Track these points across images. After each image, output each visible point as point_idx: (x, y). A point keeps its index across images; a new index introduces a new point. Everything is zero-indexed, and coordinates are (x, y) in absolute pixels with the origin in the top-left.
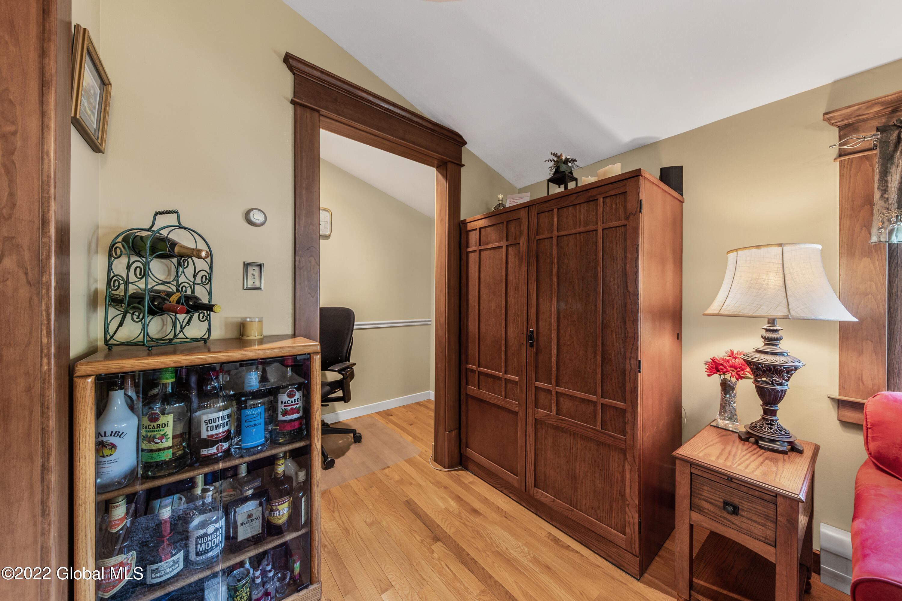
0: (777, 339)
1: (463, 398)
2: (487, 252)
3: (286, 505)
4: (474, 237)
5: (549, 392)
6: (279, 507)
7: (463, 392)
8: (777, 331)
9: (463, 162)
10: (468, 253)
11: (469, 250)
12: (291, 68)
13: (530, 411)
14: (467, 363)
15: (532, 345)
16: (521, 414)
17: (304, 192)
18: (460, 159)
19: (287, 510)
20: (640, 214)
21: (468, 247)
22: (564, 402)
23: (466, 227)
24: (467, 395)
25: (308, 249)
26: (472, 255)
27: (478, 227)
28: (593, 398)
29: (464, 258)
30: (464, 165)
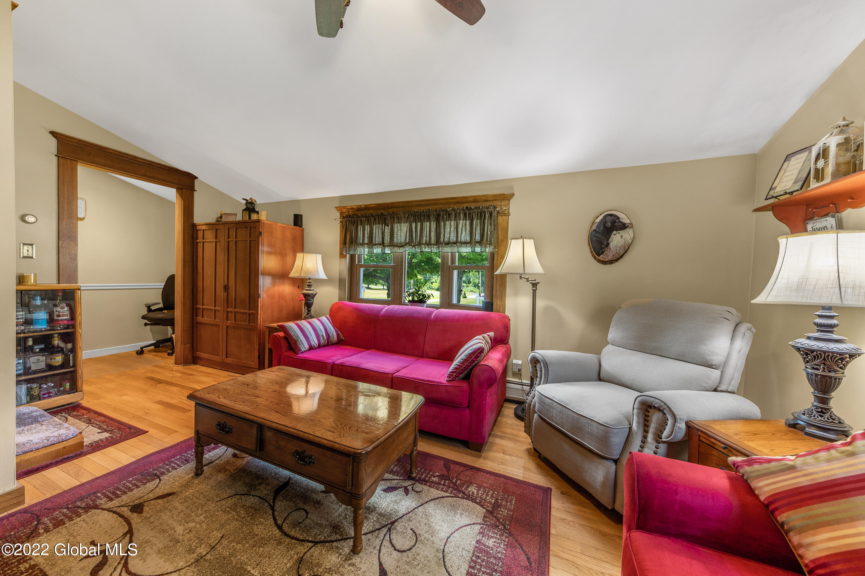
0: (311, 285)
1: (195, 324)
2: (207, 244)
3: (60, 357)
4: (200, 234)
5: (232, 312)
6: (56, 358)
7: (194, 322)
8: (311, 282)
9: (195, 189)
10: (197, 243)
11: (198, 241)
12: (55, 137)
13: (225, 323)
14: (197, 305)
15: (225, 292)
16: (221, 326)
17: (65, 205)
18: (194, 187)
19: (61, 359)
20: (260, 237)
21: (197, 239)
22: (238, 316)
23: (196, 228)
24: (197, 322)
25: (69, 237)
26: (199, 244)
27: (202, 229)
28: (246, 311)
29: (195, 245)
30: (196, 191)
